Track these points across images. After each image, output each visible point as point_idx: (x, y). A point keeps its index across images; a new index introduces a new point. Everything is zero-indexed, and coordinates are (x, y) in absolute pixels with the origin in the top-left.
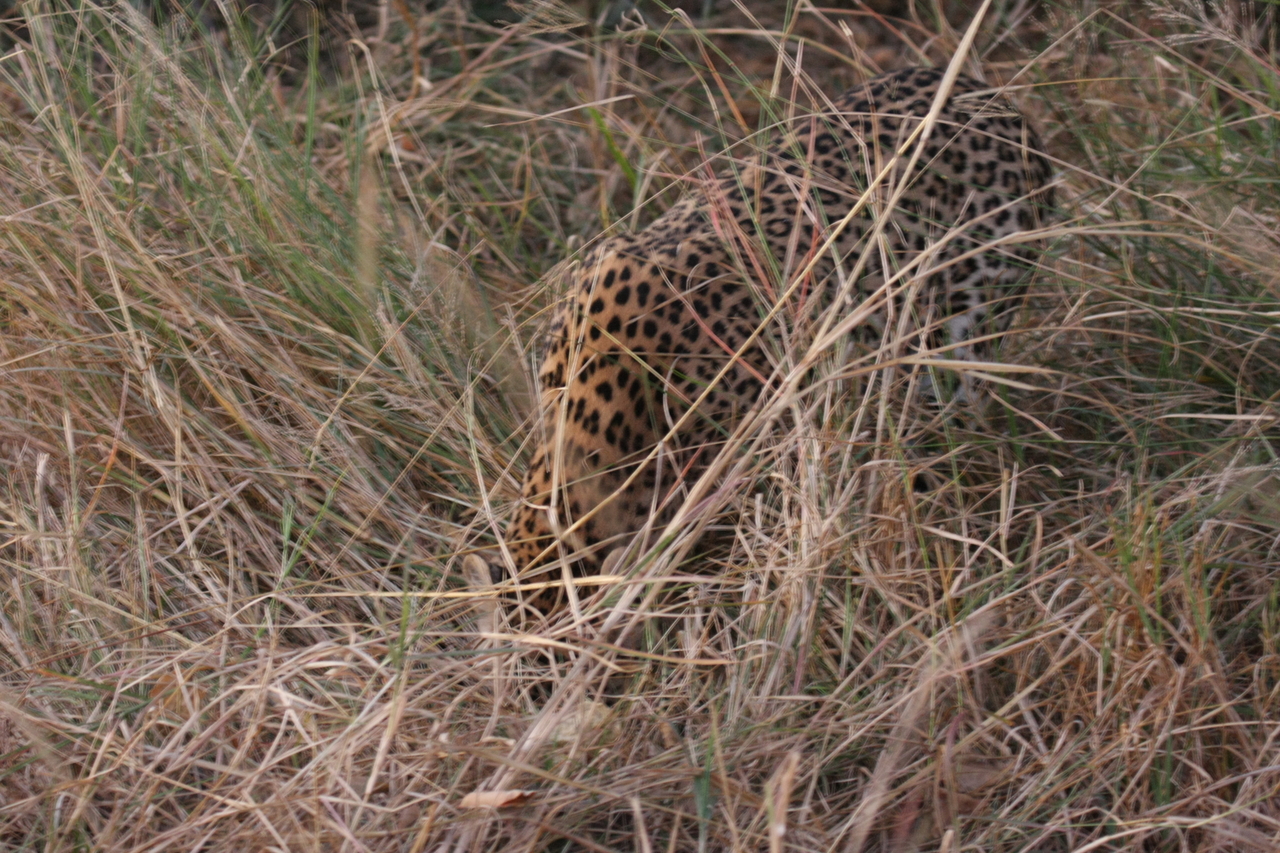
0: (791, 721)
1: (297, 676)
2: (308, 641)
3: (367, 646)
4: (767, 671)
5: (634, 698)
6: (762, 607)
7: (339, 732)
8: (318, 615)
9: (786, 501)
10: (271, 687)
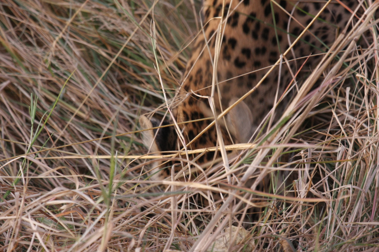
0: (368, 238)
1: (41, 211)
2: (49, 187)
3: (87, 191)
4: (352, 206)
5: (263, 224)
6: (350, 163)
7: (69, 248)
8: (55, 170)
9: (366, 92)
10: (24, 218)
